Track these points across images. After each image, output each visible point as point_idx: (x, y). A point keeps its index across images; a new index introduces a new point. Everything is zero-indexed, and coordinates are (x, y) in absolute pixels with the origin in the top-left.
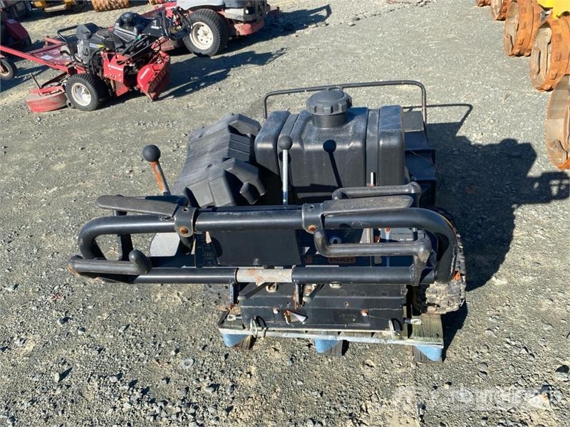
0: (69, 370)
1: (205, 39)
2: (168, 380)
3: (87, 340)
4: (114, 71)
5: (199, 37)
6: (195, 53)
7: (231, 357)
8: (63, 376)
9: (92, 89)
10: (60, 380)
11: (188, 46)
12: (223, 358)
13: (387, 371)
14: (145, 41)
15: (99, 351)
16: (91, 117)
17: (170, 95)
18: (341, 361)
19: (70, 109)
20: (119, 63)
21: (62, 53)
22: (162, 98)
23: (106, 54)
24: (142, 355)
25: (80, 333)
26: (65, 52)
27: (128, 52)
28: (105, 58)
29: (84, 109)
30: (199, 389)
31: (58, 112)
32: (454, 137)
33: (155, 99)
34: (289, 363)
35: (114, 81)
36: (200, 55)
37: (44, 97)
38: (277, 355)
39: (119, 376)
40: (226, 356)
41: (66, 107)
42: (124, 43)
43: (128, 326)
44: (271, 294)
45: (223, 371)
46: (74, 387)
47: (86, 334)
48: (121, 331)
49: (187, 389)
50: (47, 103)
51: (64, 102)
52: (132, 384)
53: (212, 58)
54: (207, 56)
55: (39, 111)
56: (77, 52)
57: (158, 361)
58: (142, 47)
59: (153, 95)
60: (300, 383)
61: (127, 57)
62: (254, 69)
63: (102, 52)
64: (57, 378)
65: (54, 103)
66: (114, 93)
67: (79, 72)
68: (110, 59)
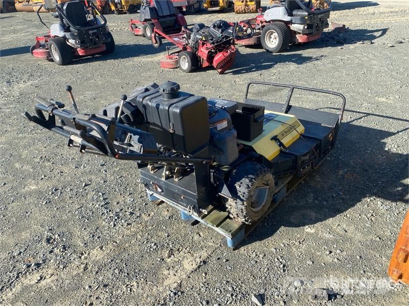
0: (90, 184)
1: (274, 41)
2: (118, 203)
3: (104, 176)
4: (203, 53)
5: (271, 40)
6: (266, 50)
7: (148, 205)
8: (86, 185)
9: (190, 61)
10: (84, 186)
11: (263, 44)
12: (144, 204)
13: (205, 241)
14: (223, 38)
15: (104, 182)
16: (184, 76)
17: (231, 72)
18: (189, 228)
19: (178, 69)
20: (207, 49)
21: (183, 38)
22: (226, 73)
23: (202, 42)
24: (117, 190)
25: (104, 172)
26: (185, 37)
27: (213, 43)
28: (201, 45)
29: (184, 71)
30: (126, 212)
31: (172, 70)
32: (379, 141)
33: (221, 73)
34: (167, 218)
35: (203, 59)
36: (268, 51)
37: (169, 60)
38: (166, 213)
39: (103, 194)
40: (146, 204)
41: (177, 68)
42: (213, 37)
43: (121, 177)
44: (151, 174)
45: (140, 209)
46: (87, 191)
47: (106, 173)
48: (118, 177)
49: (122, 210)
50: (169, 64)
51: (177, 66)
52: (105, 199)
53: (274, 54)
54: (271, 52)
55: (164, 67)
56: (190, 39)
57: (121, 194)
58: (221, 41)
59: (219, 70)
60: (164, 228)
61: (212, 45)
62: (292, 66)
63: (199, 41)
64: (83, 185)
65: (172, 65)
66: (201, 65)
67: (188, 50)
68: (203, 46)
